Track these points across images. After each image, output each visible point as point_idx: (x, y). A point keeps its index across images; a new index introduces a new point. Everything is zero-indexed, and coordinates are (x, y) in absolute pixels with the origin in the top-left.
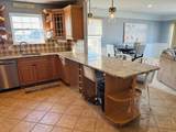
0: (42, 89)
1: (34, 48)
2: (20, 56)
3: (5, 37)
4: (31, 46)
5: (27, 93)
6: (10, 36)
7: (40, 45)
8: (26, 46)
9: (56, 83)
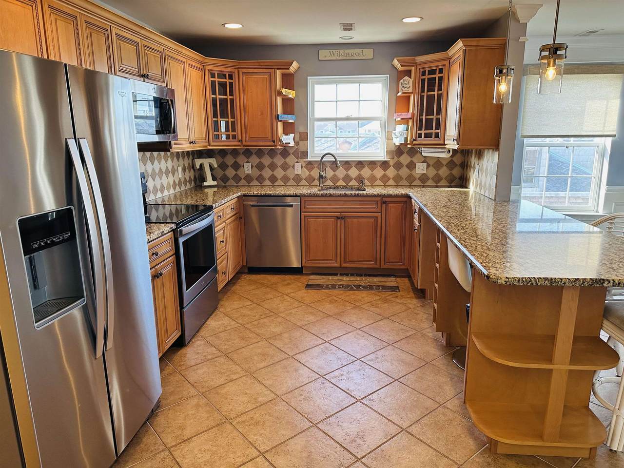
0: (348, 287)
1: (354, 172)
2: (315, 190)
3: (289, 139)
4: (347, 164)
5: (309, 286)
6: (304, 137)
7: (372, 164)
8: (334, 164)
9: (391, 282)
